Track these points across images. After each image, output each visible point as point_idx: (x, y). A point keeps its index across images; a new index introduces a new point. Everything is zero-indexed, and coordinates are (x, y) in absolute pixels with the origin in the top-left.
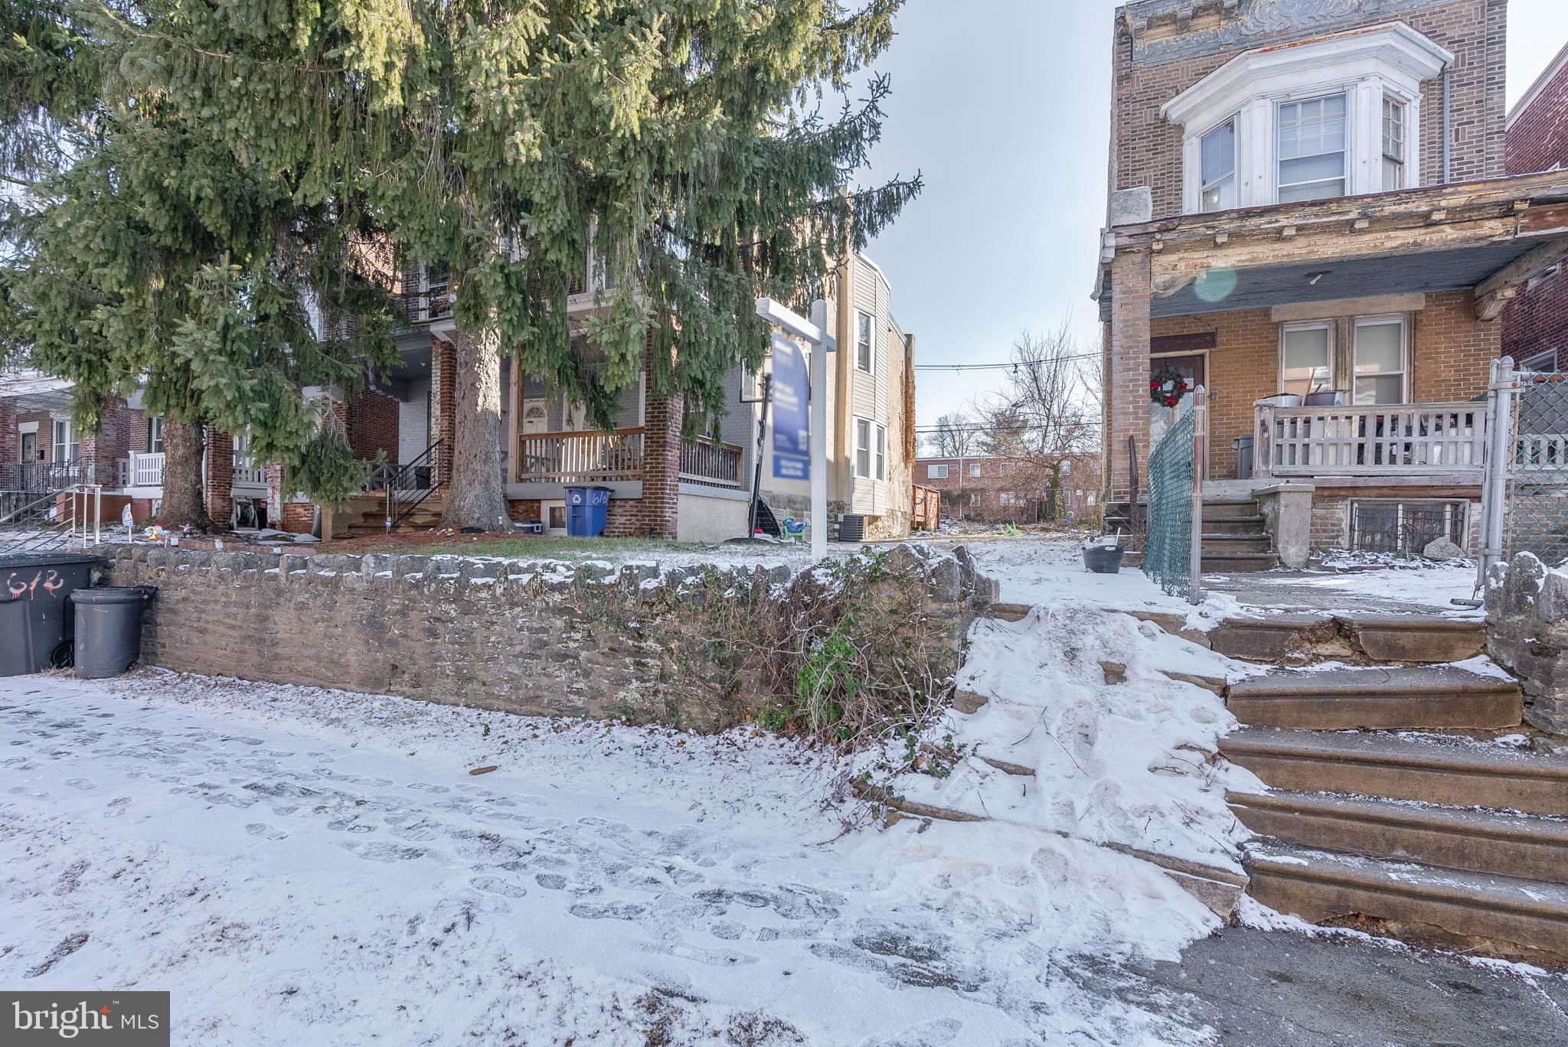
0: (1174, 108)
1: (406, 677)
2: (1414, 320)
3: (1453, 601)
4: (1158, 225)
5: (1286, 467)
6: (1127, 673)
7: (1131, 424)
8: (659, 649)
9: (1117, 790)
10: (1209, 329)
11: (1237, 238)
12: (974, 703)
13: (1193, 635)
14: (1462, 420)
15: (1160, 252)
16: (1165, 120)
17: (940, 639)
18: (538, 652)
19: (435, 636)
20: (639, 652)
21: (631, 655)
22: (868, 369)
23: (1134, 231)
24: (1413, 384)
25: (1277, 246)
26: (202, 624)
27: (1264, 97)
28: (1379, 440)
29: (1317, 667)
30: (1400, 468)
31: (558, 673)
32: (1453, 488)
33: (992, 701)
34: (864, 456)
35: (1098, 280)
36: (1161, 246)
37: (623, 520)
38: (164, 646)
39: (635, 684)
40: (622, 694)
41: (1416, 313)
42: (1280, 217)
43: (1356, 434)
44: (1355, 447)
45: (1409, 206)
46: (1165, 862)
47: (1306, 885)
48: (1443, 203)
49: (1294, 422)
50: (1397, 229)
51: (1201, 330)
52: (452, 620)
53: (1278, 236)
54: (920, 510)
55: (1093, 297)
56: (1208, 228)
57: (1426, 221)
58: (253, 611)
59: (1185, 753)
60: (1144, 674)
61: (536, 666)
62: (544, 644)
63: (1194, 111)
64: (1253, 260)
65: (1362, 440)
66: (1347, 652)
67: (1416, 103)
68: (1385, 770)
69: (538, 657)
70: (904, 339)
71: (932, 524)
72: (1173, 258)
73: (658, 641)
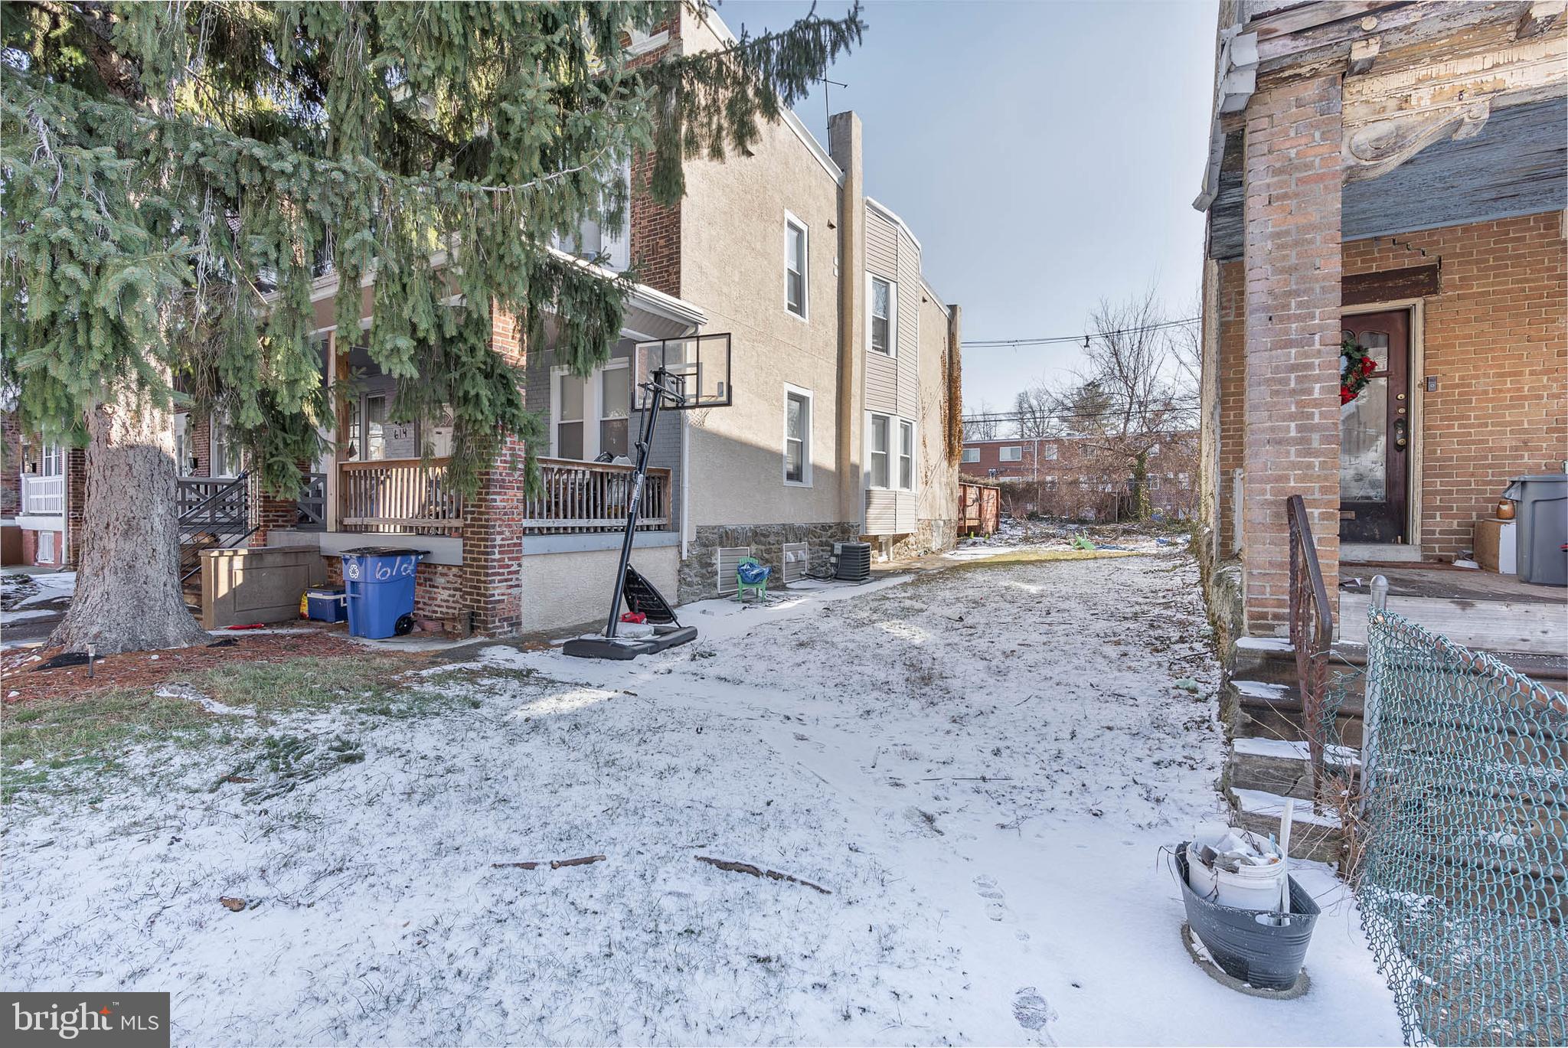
15: (1366, 69)
22: (886, 350)
34: (882, 461)
35: (1212, 163)
36: (1375, 49)
51: (1407, 264)
54: (972, 512)
55: (1198, 205)
70: (947, 312)
71: (990, 526)
72: (1398, 80)
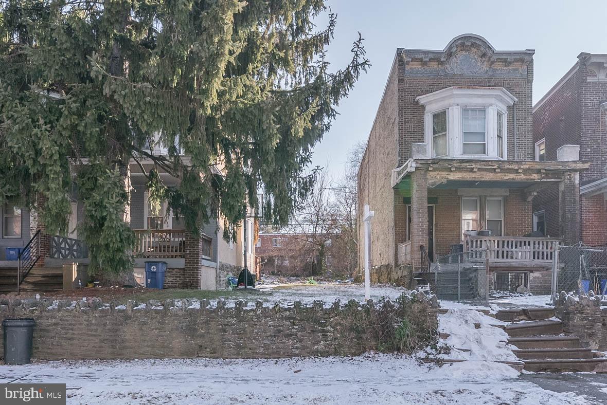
0: (422, 99)
1: (208, 350)
2: (506, 199)
3: (546, 304)
4: (431, 161)
5: (474, 259)
6: (481, 326)
7: (421, 240)
8: (332, 330)
9: (491, 352)
10: (435, 196)
11: (459, 169)
12: (446, 336)
13: (492, 315)
14: (527, 243)
15: (430, 171)
16: (417, 102)
17: (433, 319)
18: (278, 334)
19: (225, 331)
20: (323, 331)
21: (320, 332)
23: (423, 162)
24: (506, 224)
25: (471, 173)
26: (69, 336)
27: (458, 105)
28: (503, 249)
29: (521, 322)
30: (509, 260)
31: (288, 342)
32: (525, 268)
33: (452, 335)
36: (432, 169)
37: (171, 279)
38: (38, 348)
39: (322, 342)
40: (316, 347)
41: (507, 196)
42: (473, 164)
43: (496, 247)
44: (496, 252)
45: (513, 166)
46: (507, 363)
47: (533, 365)
48: (522, 167)
49: (477, 241)
50: (507, 173)
51: (432, 196)
52: (234, 325)
53: (472, 170)
56: (449, 164)
57: (516, 171)
58: (108, 327)
59: (501, 343)
60: (486, 326)
61: (278, 340)
62: (279, 331)
63: (430, 102)
64: (463, 178)
65: (498, 249)
66: (526, 318)
67: (506, 115)
68: (541, 342)
69: (278, 336)
72: (435, 173)
73: (331, 326)
